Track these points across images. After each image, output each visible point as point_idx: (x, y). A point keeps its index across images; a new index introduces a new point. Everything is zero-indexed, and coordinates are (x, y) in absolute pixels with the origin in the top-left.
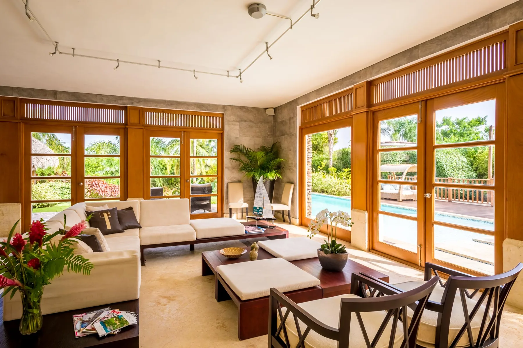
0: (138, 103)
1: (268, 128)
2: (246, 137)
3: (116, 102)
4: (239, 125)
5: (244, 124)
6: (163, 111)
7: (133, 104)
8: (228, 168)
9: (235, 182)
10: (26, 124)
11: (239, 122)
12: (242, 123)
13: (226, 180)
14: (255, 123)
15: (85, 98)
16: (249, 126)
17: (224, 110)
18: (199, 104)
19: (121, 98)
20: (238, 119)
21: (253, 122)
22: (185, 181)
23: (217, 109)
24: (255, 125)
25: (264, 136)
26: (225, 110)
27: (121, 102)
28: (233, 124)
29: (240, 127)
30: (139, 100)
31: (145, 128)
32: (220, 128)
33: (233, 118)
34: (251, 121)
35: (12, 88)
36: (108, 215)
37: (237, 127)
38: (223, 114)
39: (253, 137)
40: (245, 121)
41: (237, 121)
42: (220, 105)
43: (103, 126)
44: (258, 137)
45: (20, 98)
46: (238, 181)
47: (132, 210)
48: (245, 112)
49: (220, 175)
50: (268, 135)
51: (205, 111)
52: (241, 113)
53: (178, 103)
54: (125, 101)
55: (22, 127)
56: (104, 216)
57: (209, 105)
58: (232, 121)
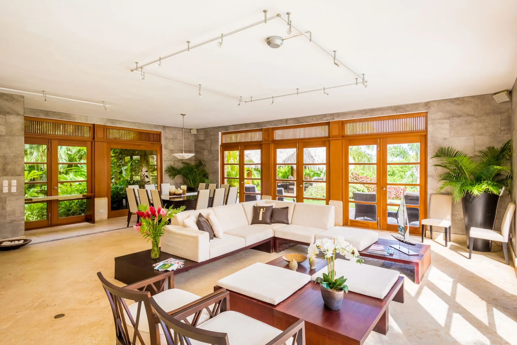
0: (337, 117)
1: (501, 120)
2: (460, 136)
3: (322, 119)
4: (450, 123)
5: (457, 120)
6: (360, 120)
7: (333, 119)
8: (432, 176)
9: (443, 194)
10: (274, 144)
11: (448, 118)
12: (454, 120)
13: (429, 191)
14: (476, 117)
15: (302, 121)
16: (466, 121)
17: (427, 107)
18: (395, 106)
19: (325, 116)
20: (448, 116)
21: (473, 116)
22: (381, 188)
23: (418, 108)
24: (476, 119)
25: (493, 133)
26: (429, 108)
27: (325, 119)
28: (439, 123)
29: (450, 125)
30: (338, 115)
31: (344, 139)
32: (424, 129)
33: (440, 115)
34: (469, 115)
35: (268, 122)
36: (263, 210)
37: (447, 126)
38: (427, 112)
39: (473, 135)
40: (459, 116)
41: (446, 118)
42: (422, 103)
43: (314, 140)
44: (481, 135)
45: (271, 128)
46: (447, 193)
47: (287, 209)
48: (459, 104)
49: (423, 184)
50: (501, 131)
51: (403, 113)
52: (453, 107)
53: (373, 110)
54: (328, 118)
55: (272, 146)
56: (260, 211)
57: (407, 106)
58: (439, 119)
